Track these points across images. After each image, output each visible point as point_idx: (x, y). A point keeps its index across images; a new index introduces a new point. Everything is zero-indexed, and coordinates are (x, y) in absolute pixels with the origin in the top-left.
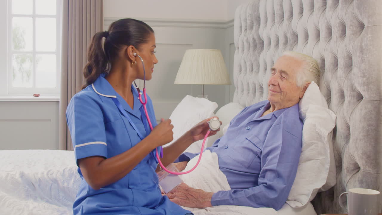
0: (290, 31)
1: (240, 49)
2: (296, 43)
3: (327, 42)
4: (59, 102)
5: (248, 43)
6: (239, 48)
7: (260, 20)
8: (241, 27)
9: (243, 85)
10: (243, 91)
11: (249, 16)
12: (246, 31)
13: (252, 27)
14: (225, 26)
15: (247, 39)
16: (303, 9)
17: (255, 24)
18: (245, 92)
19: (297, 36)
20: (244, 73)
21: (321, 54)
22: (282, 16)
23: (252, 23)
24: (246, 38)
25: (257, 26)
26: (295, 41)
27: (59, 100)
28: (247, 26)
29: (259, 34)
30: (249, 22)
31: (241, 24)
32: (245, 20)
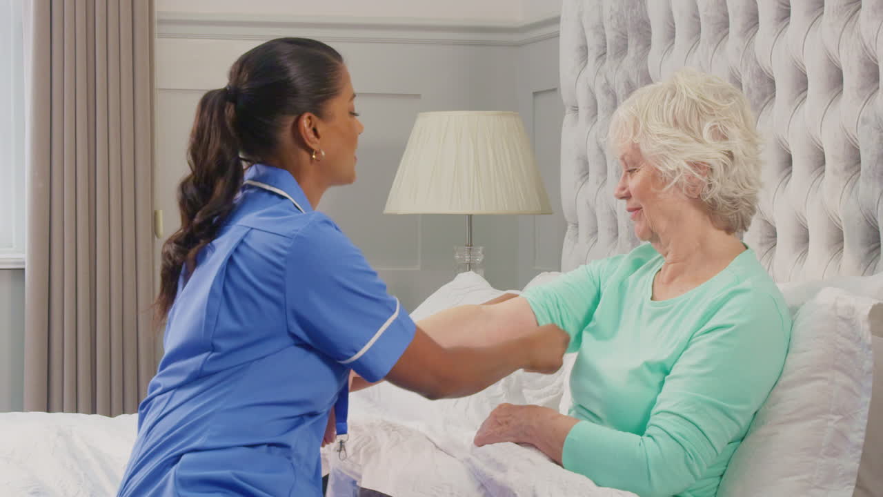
0: (749, 67)
1: (583, 112)
2: (767, 99)
3: (865, 100)
4: (23, 269)
5: (610, 96)
6: (581, 109)
7: (650, 33)
8: (584, 49)
9: (594, 216)
10: (595, 232)
11: (611, 18)
12: (600, 61)
13: (622, 50)
14: (516, 38)
15: (607, 83)
16: (790, 6)
17: (632, 42)
18: (604, 235)
19: (772, 82)
20: (597, 183)
21: (846, 131)
22: (724, 24)
23: (624, 38)
24: (604, 81)
25: (640, 47)
26: (764, 96)
27: (24, 263)
28: (606, 47)
29: (647, 71)
30: (610, 36)
31: (585, 39)
32: (600, 29)
